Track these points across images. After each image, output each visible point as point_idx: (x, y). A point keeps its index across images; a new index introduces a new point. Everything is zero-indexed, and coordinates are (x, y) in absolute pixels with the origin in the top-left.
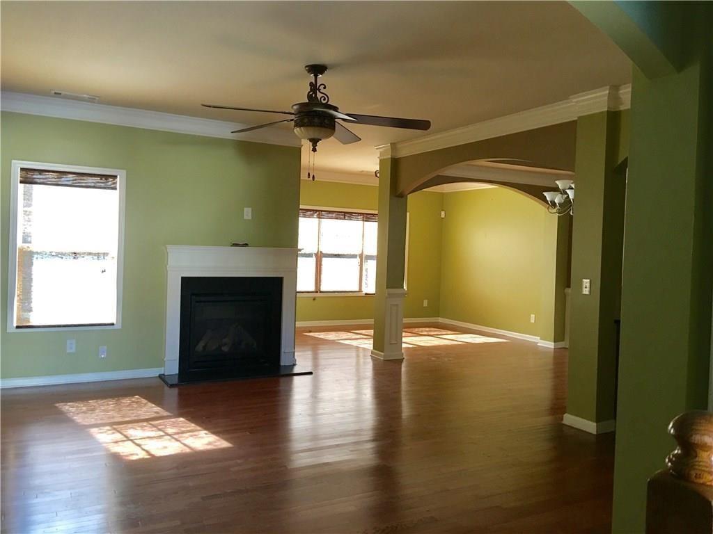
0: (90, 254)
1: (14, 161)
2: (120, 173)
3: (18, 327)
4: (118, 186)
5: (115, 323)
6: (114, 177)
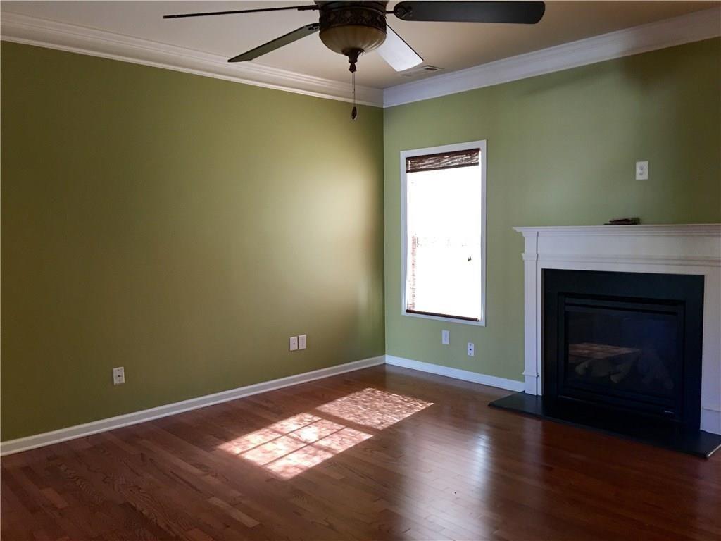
1: (402, 153)
2: (481, 144)
3: (407, 311)
4: (480, 161)
5: (479, 318)
6: (478, 150)
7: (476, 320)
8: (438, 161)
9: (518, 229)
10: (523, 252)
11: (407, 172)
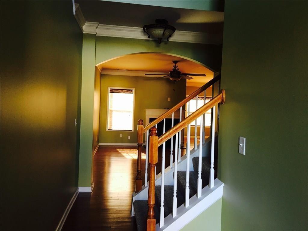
0: (126, 111)
1: (108, 87)
2: (134, 89)
3: (109, 130)
7: (131, 130)
10: (146, 114)
11: (110, 92)
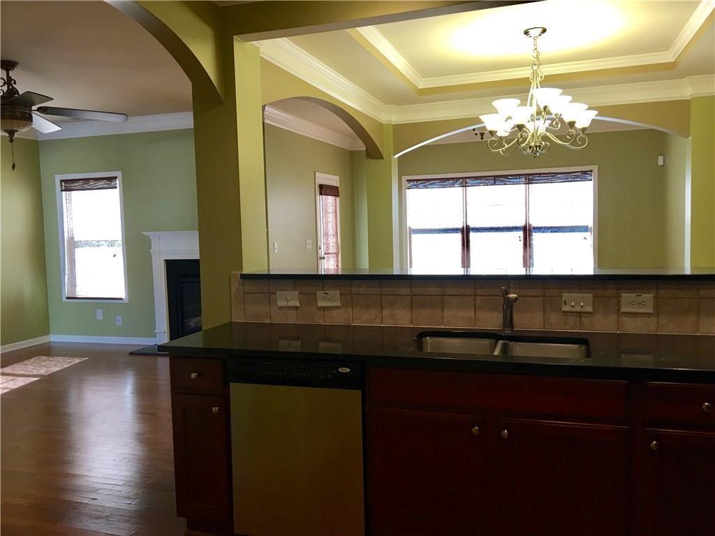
1: (56, 176)
2: (118, 174)
3: (67, 298)
4: (118, 185)
5: (124, 297)
6: (116, 178)
7: (121, 299)
8: (85, 184)
9: (146, 233)
10: (151, 248)
11: (62, 191)
